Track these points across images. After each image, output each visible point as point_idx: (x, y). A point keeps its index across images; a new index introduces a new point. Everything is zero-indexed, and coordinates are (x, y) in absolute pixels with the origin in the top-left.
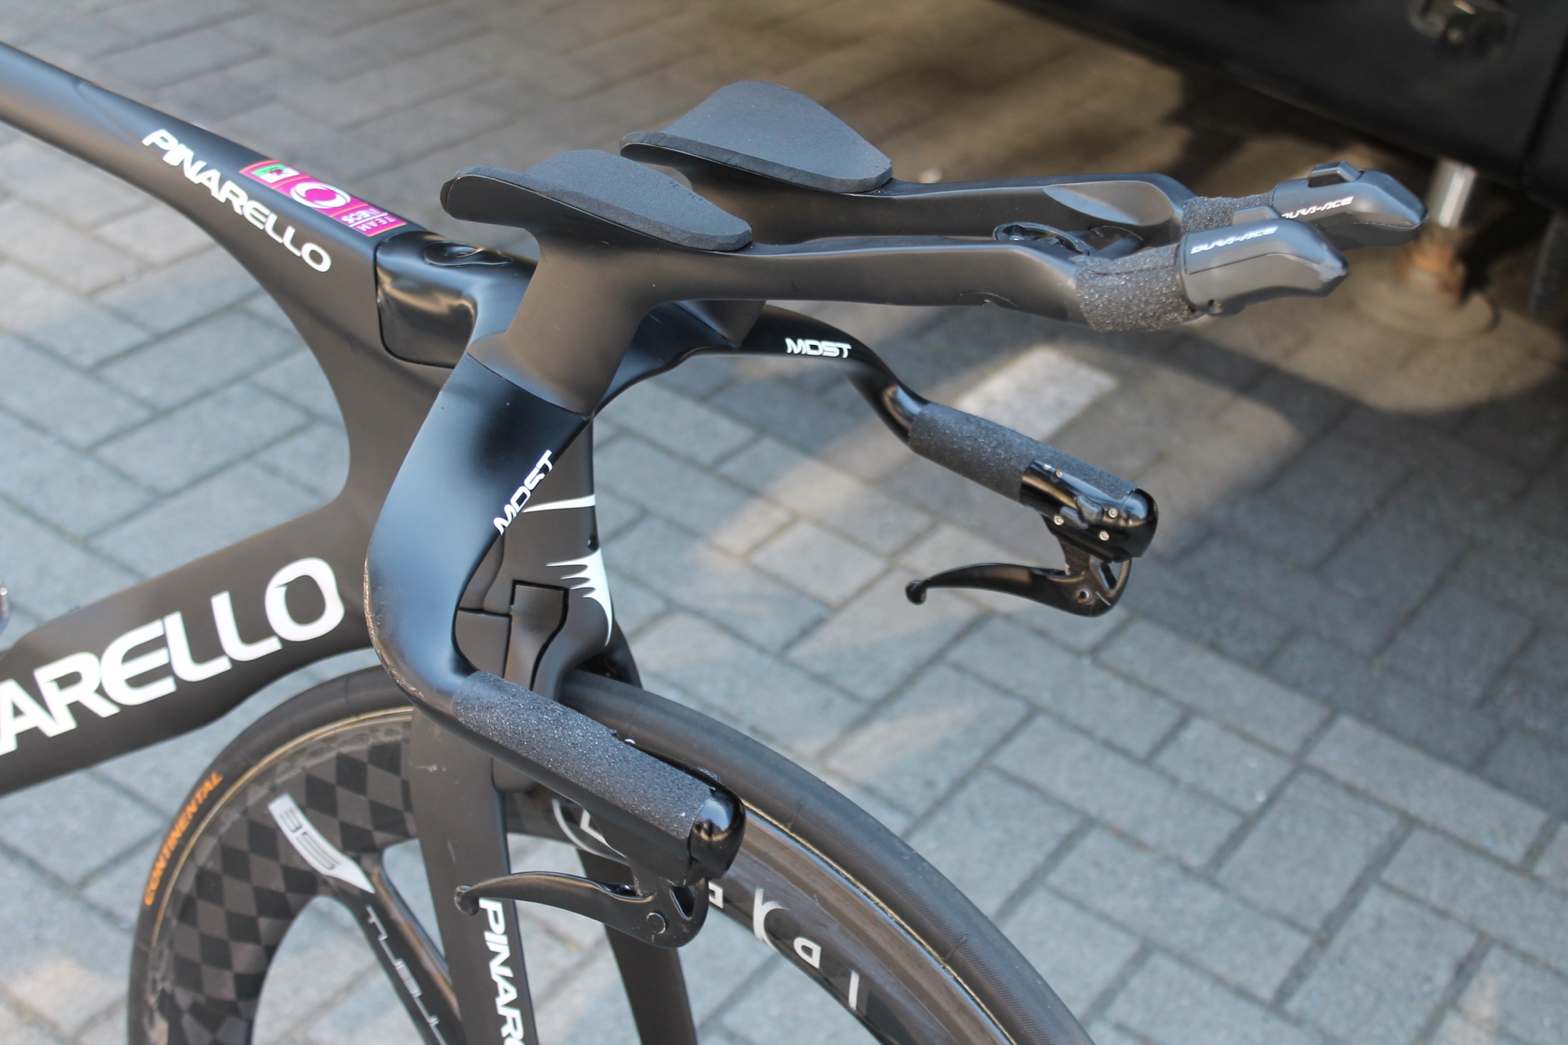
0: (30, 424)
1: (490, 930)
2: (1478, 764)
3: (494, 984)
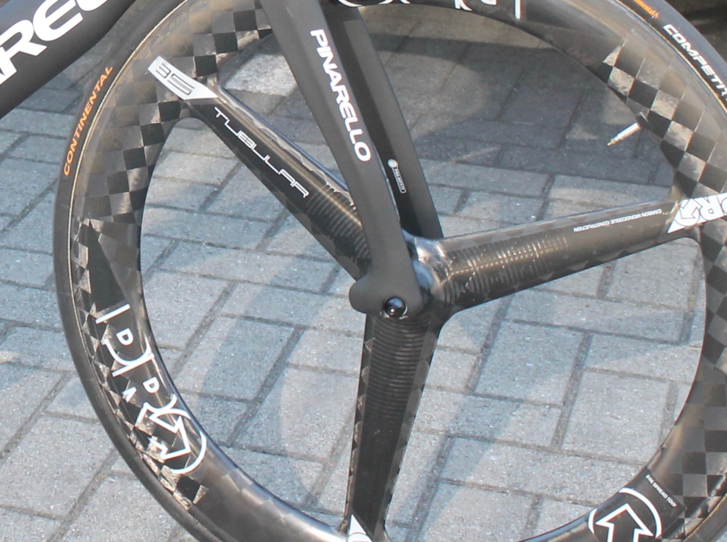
1: (320, 46)
3: (328, 76)
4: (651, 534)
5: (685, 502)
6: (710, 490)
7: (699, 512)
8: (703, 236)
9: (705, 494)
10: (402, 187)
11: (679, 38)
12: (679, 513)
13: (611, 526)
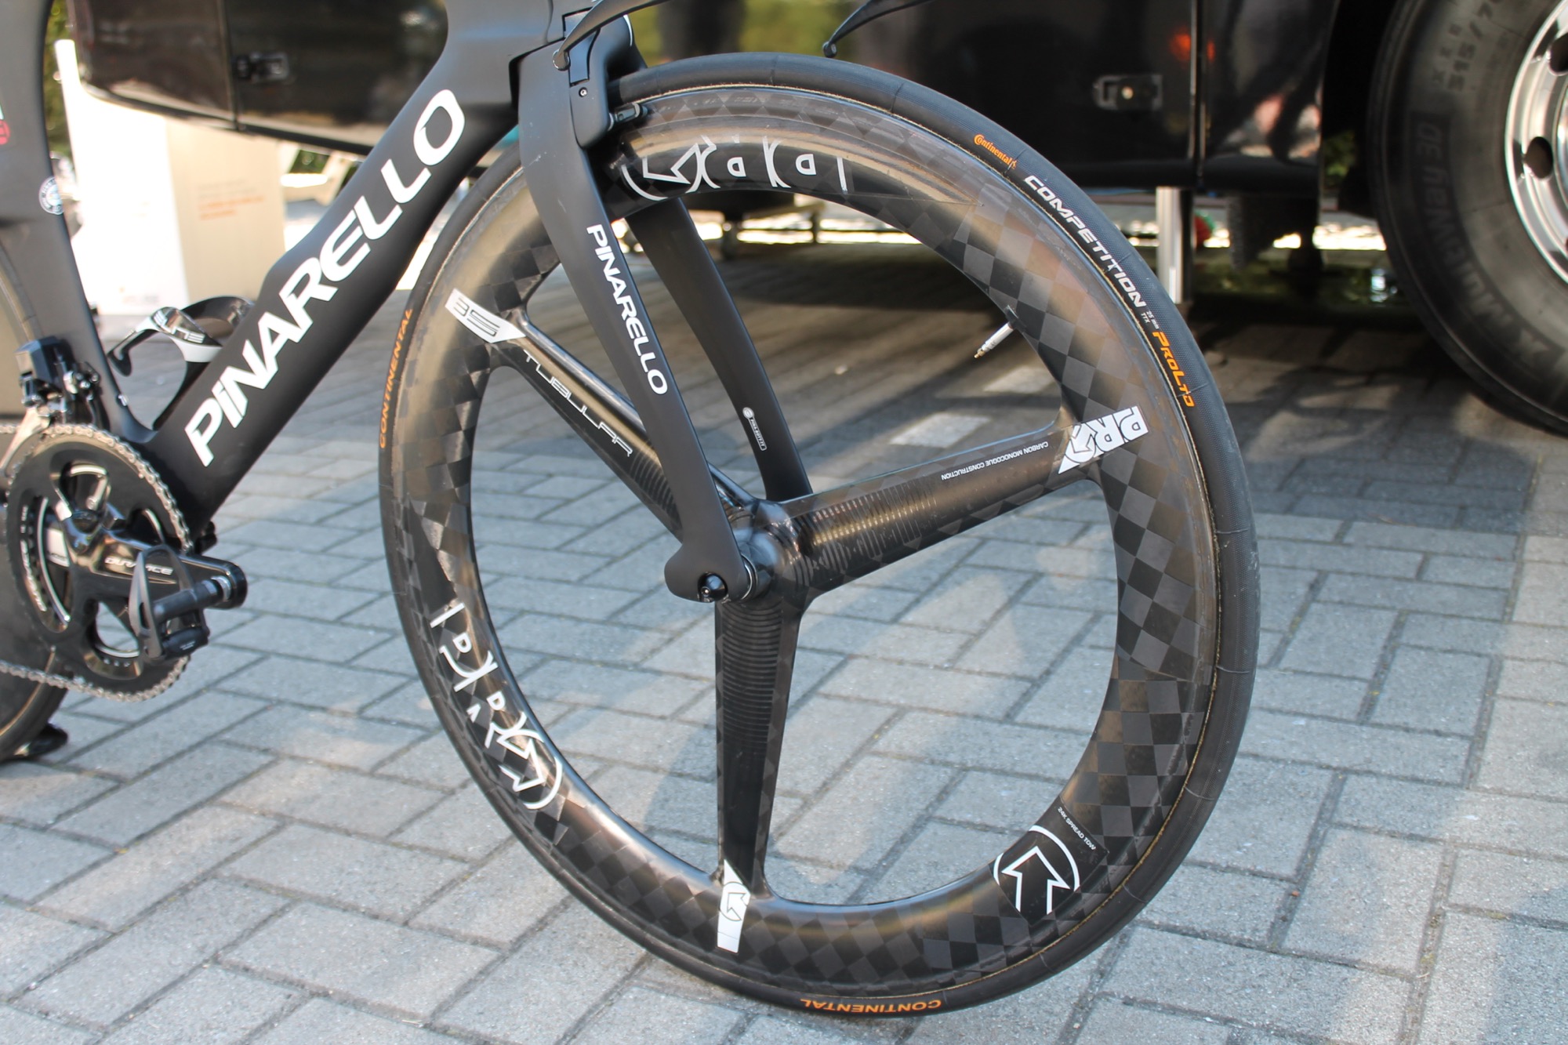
0: (281, 549)
1: (599, 247)
2: (1289, 510)
4: (1067, 887)
5: (1106, 844)
6: (1136, 827)
7: (1124, 857)
8: (1103, 475)
9: (1129, 833)
10: (762, 443)
11: (1046, 193)
12: (1100, 859)
13: (1019, 876)
